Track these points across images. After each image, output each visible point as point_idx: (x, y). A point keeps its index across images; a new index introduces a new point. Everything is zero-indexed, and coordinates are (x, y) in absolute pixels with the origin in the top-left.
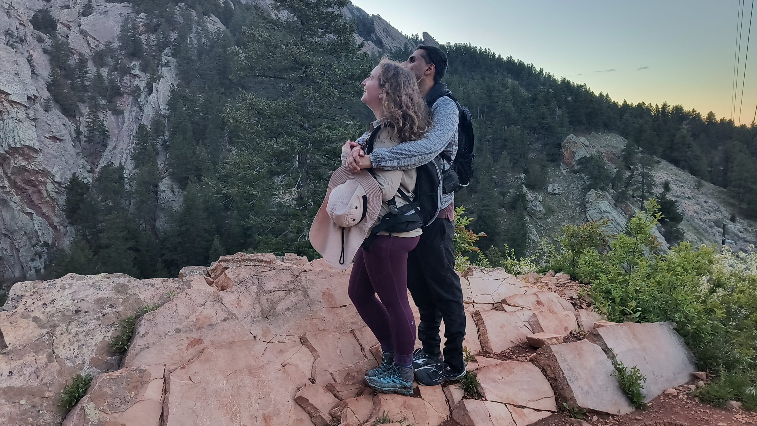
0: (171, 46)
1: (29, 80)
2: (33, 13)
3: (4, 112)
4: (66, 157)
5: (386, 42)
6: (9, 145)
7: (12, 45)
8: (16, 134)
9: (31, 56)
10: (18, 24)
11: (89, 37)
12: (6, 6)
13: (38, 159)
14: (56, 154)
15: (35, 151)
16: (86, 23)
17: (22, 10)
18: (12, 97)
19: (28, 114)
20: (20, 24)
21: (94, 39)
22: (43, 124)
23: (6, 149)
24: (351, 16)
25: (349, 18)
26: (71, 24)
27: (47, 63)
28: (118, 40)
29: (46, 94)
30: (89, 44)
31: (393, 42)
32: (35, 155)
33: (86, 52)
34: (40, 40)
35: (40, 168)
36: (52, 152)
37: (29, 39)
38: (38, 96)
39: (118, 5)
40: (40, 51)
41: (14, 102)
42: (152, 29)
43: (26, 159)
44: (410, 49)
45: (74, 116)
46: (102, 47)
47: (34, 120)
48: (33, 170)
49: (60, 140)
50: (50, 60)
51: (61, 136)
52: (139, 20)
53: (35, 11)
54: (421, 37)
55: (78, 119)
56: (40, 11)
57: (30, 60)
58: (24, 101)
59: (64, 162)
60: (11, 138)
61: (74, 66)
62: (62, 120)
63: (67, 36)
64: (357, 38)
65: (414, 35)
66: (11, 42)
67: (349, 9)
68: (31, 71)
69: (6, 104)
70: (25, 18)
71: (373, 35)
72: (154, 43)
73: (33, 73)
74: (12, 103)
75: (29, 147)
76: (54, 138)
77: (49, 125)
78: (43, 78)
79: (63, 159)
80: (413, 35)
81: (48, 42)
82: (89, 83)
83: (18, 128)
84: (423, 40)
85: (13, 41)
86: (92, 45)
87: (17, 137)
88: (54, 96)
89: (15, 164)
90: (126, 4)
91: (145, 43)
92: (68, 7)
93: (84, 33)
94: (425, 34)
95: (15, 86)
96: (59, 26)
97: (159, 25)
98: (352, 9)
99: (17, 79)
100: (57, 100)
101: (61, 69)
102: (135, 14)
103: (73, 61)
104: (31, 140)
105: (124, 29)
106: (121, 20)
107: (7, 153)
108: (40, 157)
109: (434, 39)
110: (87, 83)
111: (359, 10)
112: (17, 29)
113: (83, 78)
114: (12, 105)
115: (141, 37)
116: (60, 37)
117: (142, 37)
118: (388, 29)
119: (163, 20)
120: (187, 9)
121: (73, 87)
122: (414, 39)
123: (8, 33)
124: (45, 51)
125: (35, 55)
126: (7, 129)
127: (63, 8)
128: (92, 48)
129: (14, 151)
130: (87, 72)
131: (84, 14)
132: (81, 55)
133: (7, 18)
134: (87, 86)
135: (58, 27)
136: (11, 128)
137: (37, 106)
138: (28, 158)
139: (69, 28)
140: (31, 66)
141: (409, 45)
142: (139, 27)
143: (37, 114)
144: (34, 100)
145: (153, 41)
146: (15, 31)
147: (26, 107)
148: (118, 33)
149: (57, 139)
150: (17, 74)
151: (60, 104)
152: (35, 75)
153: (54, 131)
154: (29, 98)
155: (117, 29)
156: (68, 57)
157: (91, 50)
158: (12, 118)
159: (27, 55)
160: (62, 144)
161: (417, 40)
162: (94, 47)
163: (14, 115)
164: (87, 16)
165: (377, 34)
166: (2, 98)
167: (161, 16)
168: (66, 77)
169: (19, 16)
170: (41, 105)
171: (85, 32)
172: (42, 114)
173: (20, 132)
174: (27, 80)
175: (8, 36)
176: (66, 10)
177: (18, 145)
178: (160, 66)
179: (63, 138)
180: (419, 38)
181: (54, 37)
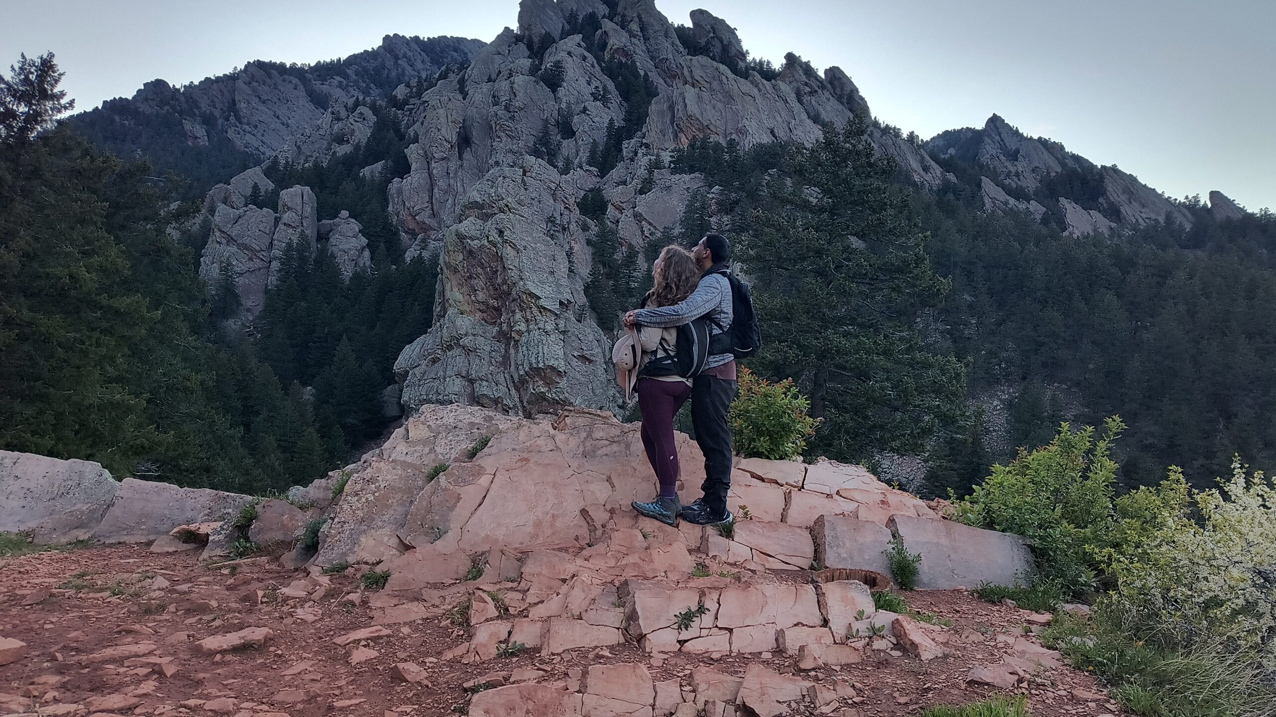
0: (750, 232)
1: (564, 281)
2: (582, 193)
3: (531, 320)
4: (594, 385)
5: (1129, 211)
6: (531, 364)
7: (552, 235)
8: (541, 350)
9: (571, 248)
10: (562, 208)
11: (643, 222)
12: (553, 186)
13: (561, 385)
14: (583, 379)
15: (559, 374)
16: (643, 204)
17: (570, 190)
18: (543, 302)
19: (557, 325)
20: (566, 208)
21: (650, 224)
22: (573, 338)
23: (527, 369)
24: (1059, 170)
25: (1057, 173)
26: (624, 205)
27: (589, 258)
28: (680, 225)
29: (582, 299)
30: (643, 232)
31: (1143, 210)
32: (558, 380)
33: (638, 242)
34: (585, 228)
35: (561, 397)
36: (578, 376)
37: (573, 226)
38: (572, 301)
39: (687, 177)
40: (583, 242)
41: (545, 308)
42: (727, 207)
43: (547, 384)
44: (1178, 222)
45: (612, 330)
46: (659, 234)
47: (564, 333)
48: (554, 399)
49: (590, 361)
50: (593, 254)
51: (592, 355)
52: (710, 196)
53: (586, 191)
54: (1205, 200)
55: (615, 333)
56: (591, 190)
57: (569, 254)
58: (555, 307)
59: (590, 392)
60: (534, 355)
61: (620, 262)
62: (596, 335)
63: (618, 222)
64: (1067, 206)
65: (1190, 197)
66: (552, 232)
67: (1057, 159)
68: (569, 268)
69: (535, 310)
70: (572, 200)
71: (1101, 200)
72: (727, 228)
73: (571, 270)
74: (542, 310)
75: (552, 368)
76: (584, 358)
77: (580, 340)
78: (582, 279)
79: (590, 387)
80: (1187, 197)
81: (594, 229)
82: (636, 284)
83: (544, 342)
84: (1209, 205)
85: (554, 231)
86: (647, 233)
87: (541, 354)
88: (590, 301)
89: (534, 390)
90: (697, 174)
91: (716, 228)
92: (624, 183)
93: (638, 217)
94: (1214, 195)
95: (547, 288)
96: (610, 208)
97: (736, 202)
98: (1064, 158)
99: (551, 279)
100: (593, 308)
101: (604, 265)
102: (707, 188)
103: (618, 256)
104: (557, 359)
105: (690, 209)
106: (687, 196)
107: (527, 375)
108: (563, 383)
109: (1235, 202)
110: (633, 285)
111: (1077, 159)
112: (561, 215)
113: (629, 277)
114: (540, 312)
115: (711, 219)
116: (609, 223)
117: (713, 220)
118: (1132, 189)
119: (744, 195)
120: (779, 176)
121: (615, 290)
122: (1190, 204)
123: (551, 220)
124: (589, 242)
125: (576, 247)
126: (532, 344)
127: (618, 184)
128: (646, 236)
129: (536, 372)
130: (634, 270)
131: (642, 192)
132: (631, 246)
133: (552, 201)
134: (633, 289)
135: (609, 210)
136: (536, 342)
137: (570, 314)
138: (549, 383)
139: (620, 210)
140: (570, 262)
141: (1176, 214)
142: (710, 205)
143: (567, 325)
144: (567, 306)
145: (727, 225)
146: (558, 218)
147: (556, 315)
148: (682, 214)
149: (588, 359)
150: (552, 273)
151: (597, 313)
152: (573, 274)
153: (585, 348)
154: (561, 303)
155: (681, 209)
156: (614, 249)
157: (644, 240)
158: (539, 329)
159: (567, 247)
160: (591, 366)
161: (1195, 205)
162: (648, 235)
163: (541, 325)
164: (645, 193)
165: (1111, 198)
166: (532, 303)
167: (741, 188)
168: (608, 276)
169: (566, 198)
170: (574, 312)
171: (641, 215)
172: (574, 326)
173: (545, 347)
174: (564, 279)
175: (550, 224)
176: (621, 187)
177: (541, 365)
179: (594, 359)
180: (1202, 203)
181: (602, 223)
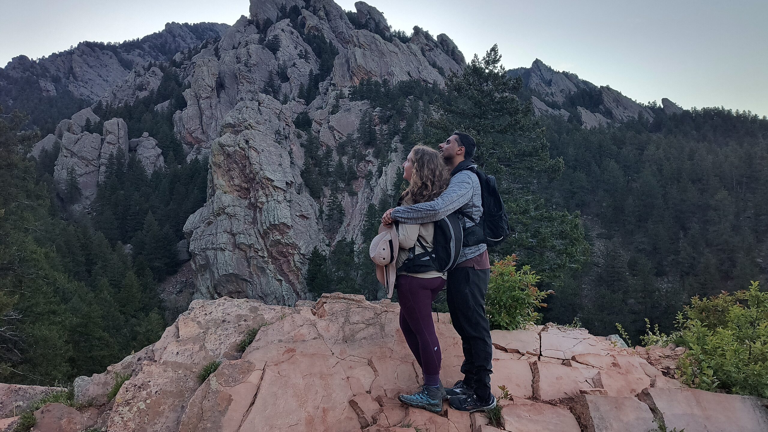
0: (400, 134)
1: (288, 170)
2: (296, 115)
3: (269, 195)
4: (311, 233)
5: (618, 112)
6: (270, 222)
7: (279, 142)
8: (276, 213)
9: (291, 149)
10: (285, 125)
11: (335, 132)
12: (278, 112)
13: (290, 234)
14: (303, 230)
15: (288, 227)
16: (334, 120)
17: (288, 114)
18: (275, 183)
19: (285, 197)
20: (287, 125)
21: (339, 132)
22: (296, 204)
23: (268, 225)
24: (576, 90)
25: (574, 92)
26: (322, 122)
27: (303, 154)
28: (357, 132)
29: (300, 180)
30: (335, 137)
31: (625, 111)
32: (287, 231)
33: (332, 143)
34: (299, 136)
35: (290, 242)
36: (300, 228)
37: (292, 136)
38: (294, 181)
39: (359, 103)
40: (298, 145)
41: (277, 187)
42: (385, 120)
43: (281, 234)
44: (645, 118)
45: (319, 198)
46: (345, 138)
47: (290, 201)
48: (286, 243)
49: (307, 218)
50: (305, 152)
51: (308, 214)
52: (374, 114)
53: (298, 114)
54: (659, 104)
55: (322, 200)
56: (301, 113)
57: (290, 153)
58: (283, 186)
59: (308, 237)
60: (272, 216)
61: (322, 156)
62: (310, 202)
63: (319, 132)
64: (582, 111)
65: (651, 102)
66: (279, 140)
67: (574, 84)
68: (291, 161)
69: (271, 189)
70: (290, 120)
71: (601, 107)
72: (386, 132)
73: (292, 163)
74: (275, 188)
75: (284, 224)
76: (303, 216)
77: (300, 205)
78: (299, 167)
79: (308, 234)
80: (649, 103)
81: (305, 137)
82: (332, 169)
83: (278, 208)
84: (662, 107)
85: (280, 139)
86: (337, 138)
87: (276, 216)
88: (305, 181)
89: (273, 238)
90: (366, 101)
91: (379, 133)
92: (321, 108)
93: (331, 128)
94: (665, 101)
95: (278, 174)
96: (314, 124)
97: (391, 117)
98: (578, 82)
99: (280, 169)
100: (307, 185)
101: (312, 158)
102: (372, 109)
103: (320, 153)
104: (286, 218)
105: (363, 122)
106: (360, 114)
107: (269, 229)
108: (291, 233)
109: (676, 104)
110: (331, 170)
111: (585, 83)
112: (284, 129)
113: (328, 165)
114: (274, 190)
115: (376, 128)
116: (314, 133)
117: (377, 128)
118: (618, 99)
119: (395, 112)
120: (415, 100)
121: (320, 174)
122: (651, 106)
123: (278, 133)
124: (302, 145)
125: (294, 148)
126: (270, 209)
127: (318, 109)
128: (337, 140)
129: (274, 227)
130: (331, 161)
131: (333, 113)
132: (328, 146)
133: (278, 121)
134: (331, 172)
135: (313, 125)
136: (273, 208)
137: (293, 190)
138: (282, 233)
139: (320, 125)
140: (291, 158)
141: (644, 113)
142: (375, 119)
143: (292, 197)
144: (291, 185)
145: (385, 131)
146: (282, 131)
147: (284, 191)
148: (358, 126)
149: (305, 217)
150: (280, 165)
151: (309, 188)
152: (293, 165)
153: (303, 210)
154: (287, 183)
155: (357, 122)
156: (318, 148)
157: (336, 142)
158: (274, 200)
159: (289, 149)
160: (308, 222)
161: (654, 107)
162: (338, 139)
163: (275, 198)
164: (335, 114)
165: (607, 105)
166: (269, 184)
167: (393, 108)
168: (315, 165)
169: (286, 119)
170: (295, 189)
171: (333, 127)
172: (295, 197)
173: (279, 211)
174: (288, 169)
175: (277, 135)
176: (319, 110)
177: (277, 222)
178: (389, 152)
179: (309, 216)
180: (658, 105)
181: (309, 133)
